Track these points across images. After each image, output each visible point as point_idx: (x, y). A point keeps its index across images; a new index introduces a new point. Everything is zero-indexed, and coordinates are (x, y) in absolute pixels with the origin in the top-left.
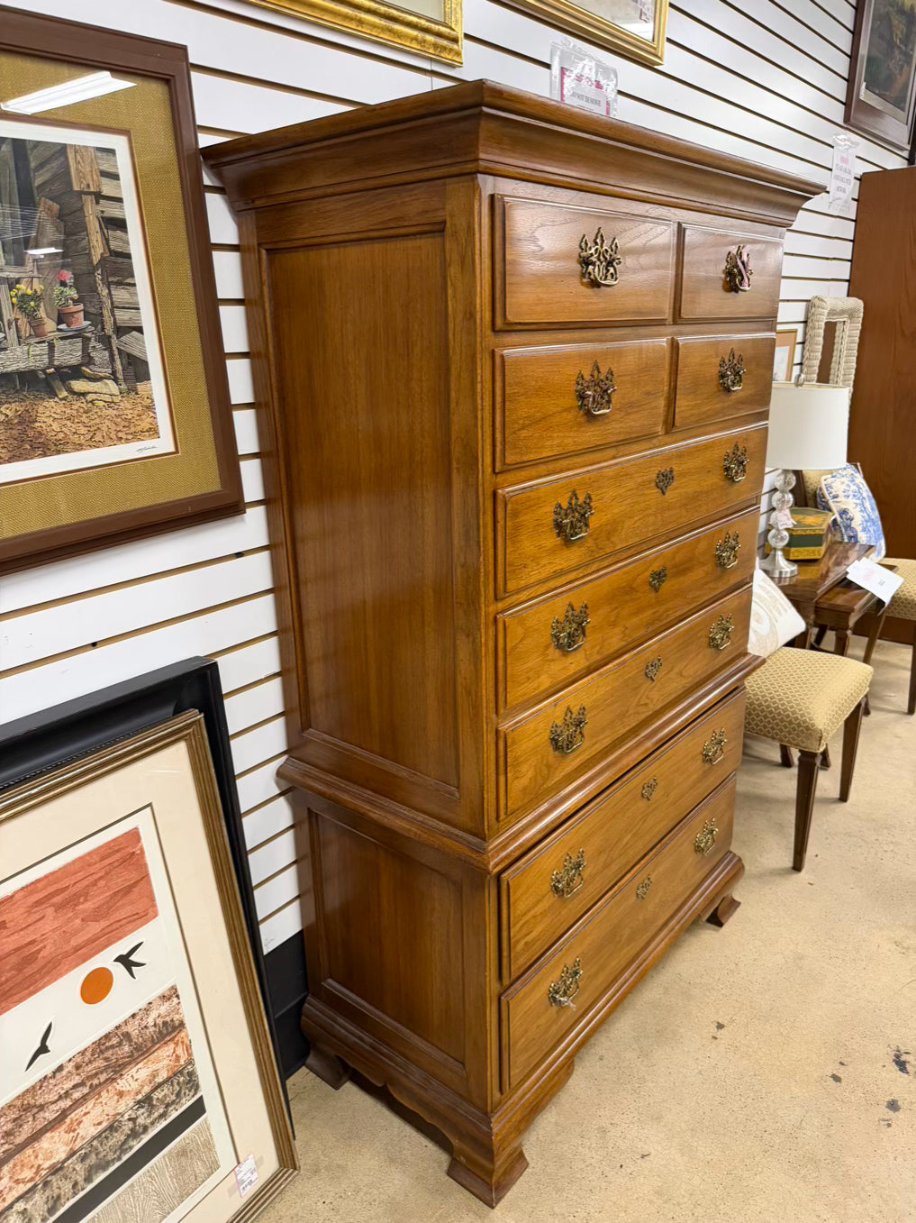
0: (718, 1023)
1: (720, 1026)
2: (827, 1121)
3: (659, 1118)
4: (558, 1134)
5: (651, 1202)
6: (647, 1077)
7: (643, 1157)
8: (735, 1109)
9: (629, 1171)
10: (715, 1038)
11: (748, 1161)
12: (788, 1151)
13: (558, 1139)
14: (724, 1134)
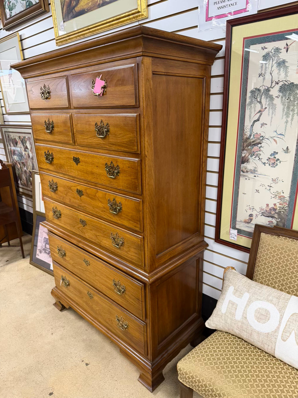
0: (89, 364)
1: (87, 364)
2: (38, 383)
3: (61, 339)
4: (67, 318)
5: (40, 333)
6: (75, 339)
7: (52, 334)
8: (55, 358)
9: (50, 330)
10: (83, 361)
11: (38, 356)
12: (35, 368)
13: (66, 318)
14: (49, 353)
